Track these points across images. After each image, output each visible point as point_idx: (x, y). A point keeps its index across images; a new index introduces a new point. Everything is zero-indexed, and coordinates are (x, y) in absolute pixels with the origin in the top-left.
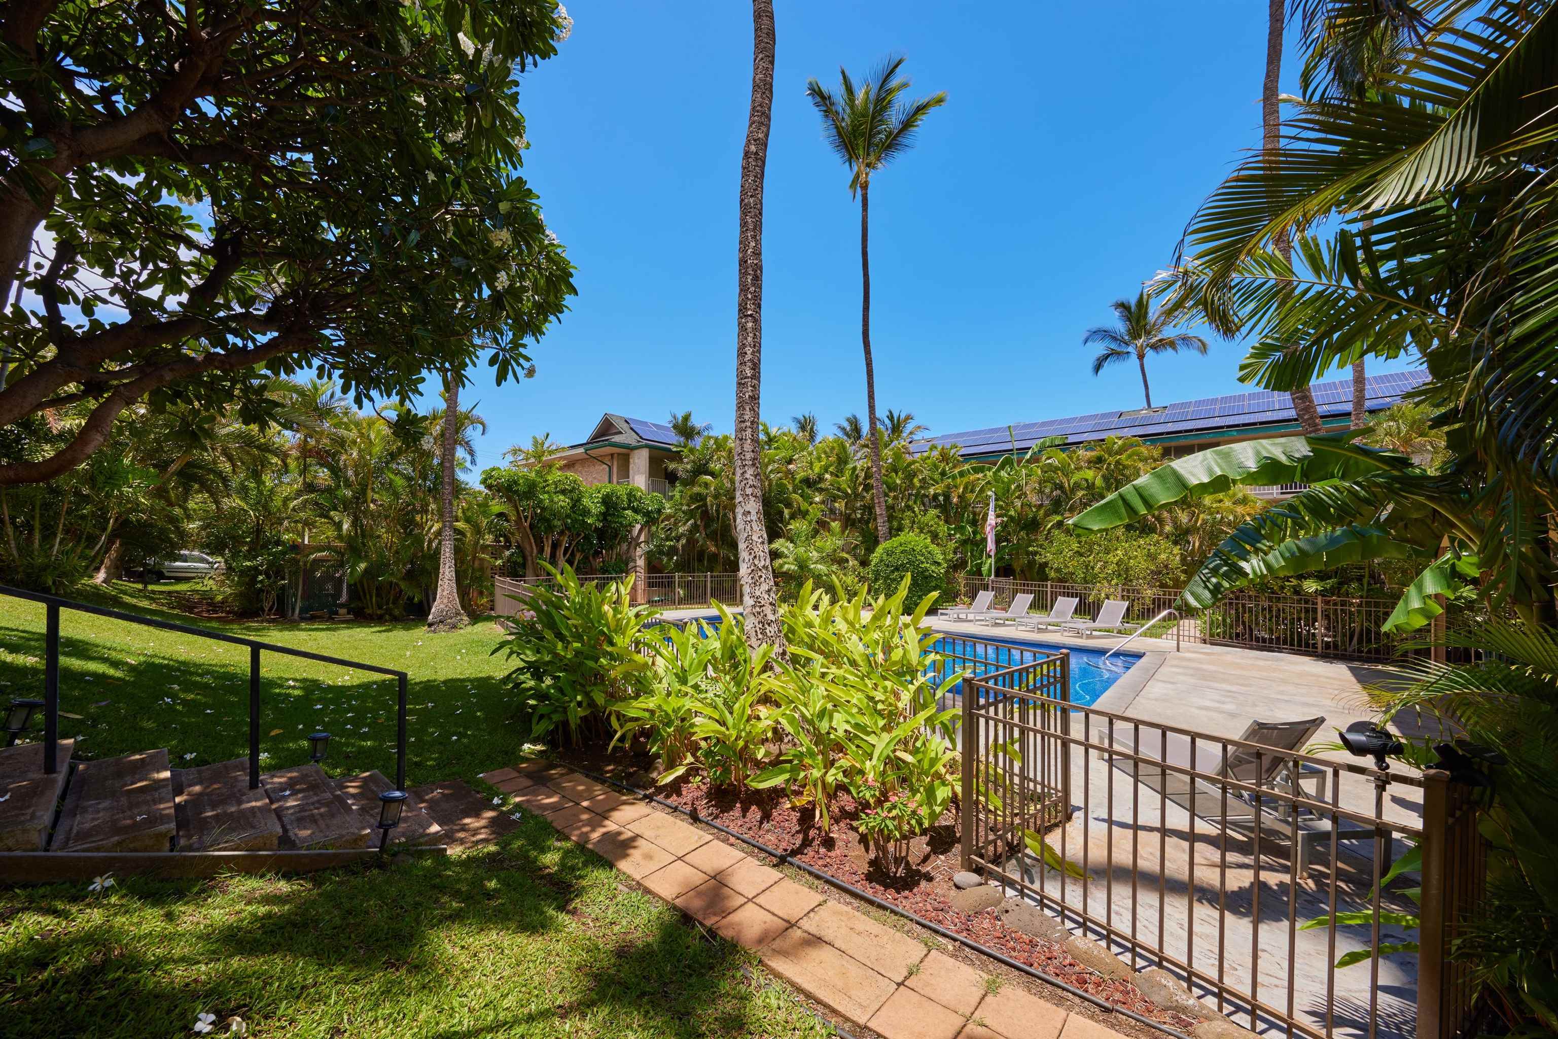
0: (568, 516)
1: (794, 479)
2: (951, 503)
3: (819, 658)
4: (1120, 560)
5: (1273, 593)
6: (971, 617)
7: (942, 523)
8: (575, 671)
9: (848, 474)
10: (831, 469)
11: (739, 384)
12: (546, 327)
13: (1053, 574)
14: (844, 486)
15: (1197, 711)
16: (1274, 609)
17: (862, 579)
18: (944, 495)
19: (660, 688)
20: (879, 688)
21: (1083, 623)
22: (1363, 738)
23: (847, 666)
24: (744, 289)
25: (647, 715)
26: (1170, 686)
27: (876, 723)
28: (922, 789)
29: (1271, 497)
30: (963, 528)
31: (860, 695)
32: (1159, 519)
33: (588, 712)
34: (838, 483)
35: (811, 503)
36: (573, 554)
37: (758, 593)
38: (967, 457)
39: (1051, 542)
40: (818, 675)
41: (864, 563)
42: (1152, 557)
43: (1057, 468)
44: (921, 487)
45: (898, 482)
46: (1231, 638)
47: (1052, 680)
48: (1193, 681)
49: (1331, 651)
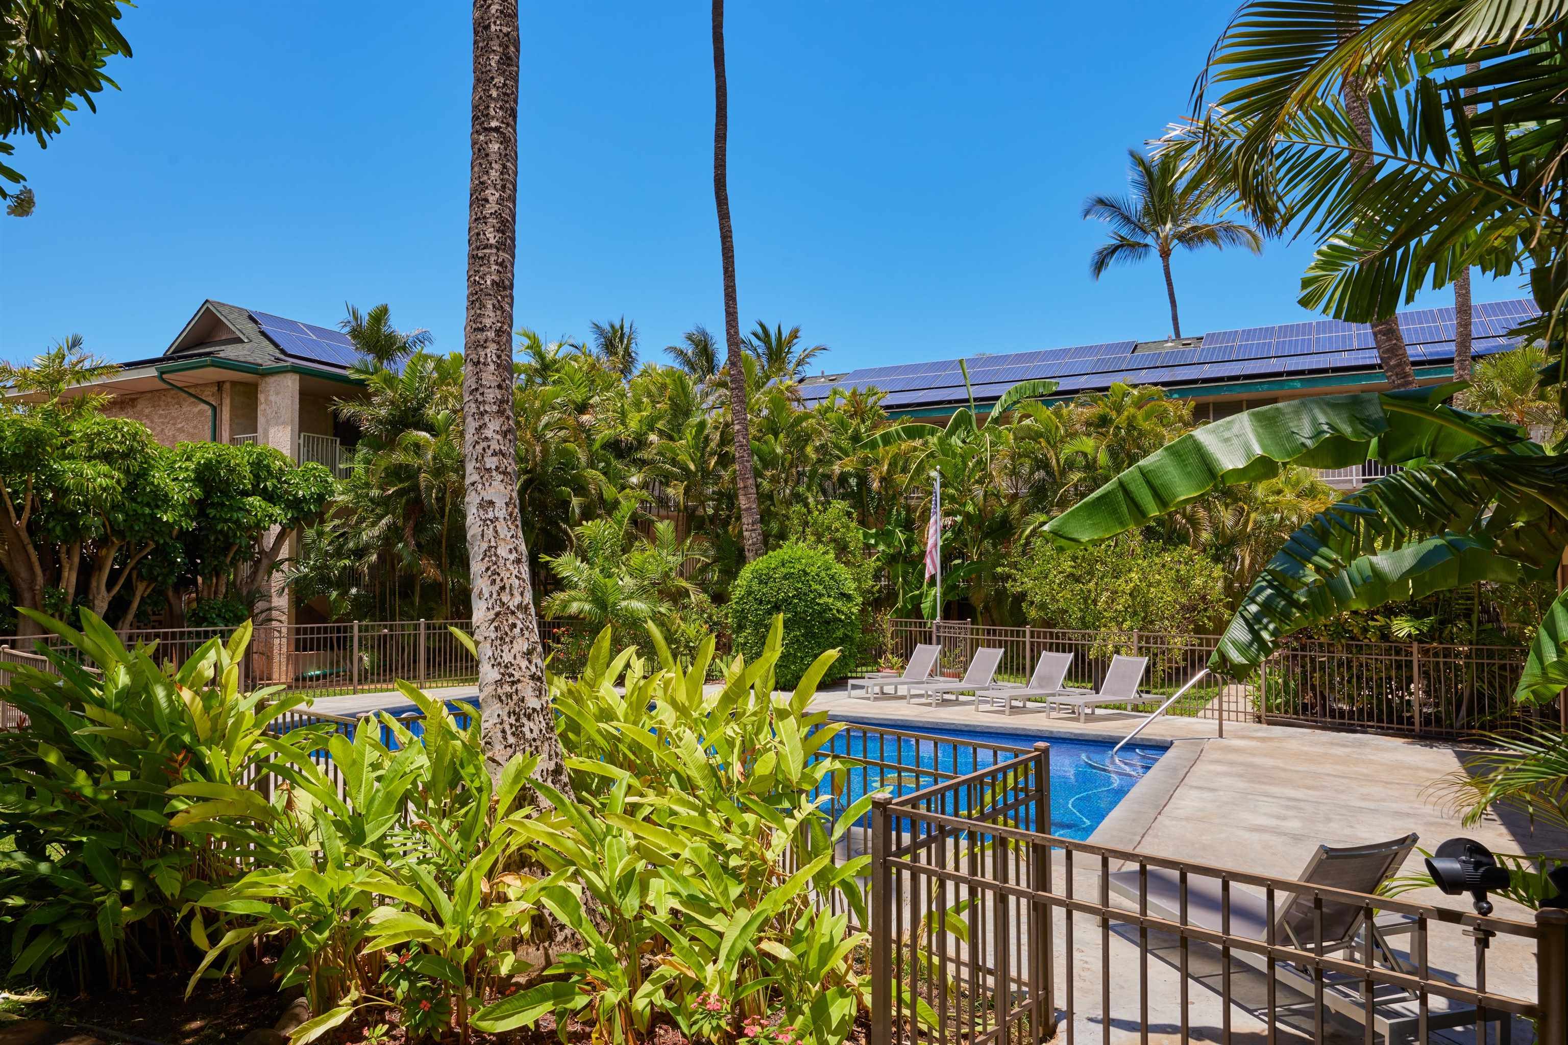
0: (115, 507)
1: (590, 440)
2: (869, 490)
3: (623, 777)
4: (1136, 588)
5: (1352, 638)
6: (902, 690)
7: (853, 525)
8: (118, 829)
9: (689, 434)
10: (659, 425)
11: (473, 257)
12: (60, 117)
13: (1033, 613)
14: (683, 457)
15: (1247, 835)
16: (1355, 664)
17: (713, 626)
18: (857, 476)
19: (301, 853)
20: (735, 828)
21: (1080, 696)
22: (1457, 866)
23: (675, 789)
24: (482, 79)
25: (267, 908)
26: (1207, 795)
27: (725, 893)
28: (806, 1008)
29: (1348, 487)
30: (891, 533)
31: (699, 843)
32: (1192, 520)
33: (146, 912)
34: (673, 451)
35: (623, 488)
36: (129, 586)
37: (507, 658)
38: (895, 410)
39: (1031, 558)
40: (619, 810)
41: (719, 598)
42: (1182, 582)
43: (1041, 435)
44: (819, 461)
45: (779, 450)
46: (1296, 712)
47: (1022, 795)
48: (1241, 785)
49: (1433, 728)
